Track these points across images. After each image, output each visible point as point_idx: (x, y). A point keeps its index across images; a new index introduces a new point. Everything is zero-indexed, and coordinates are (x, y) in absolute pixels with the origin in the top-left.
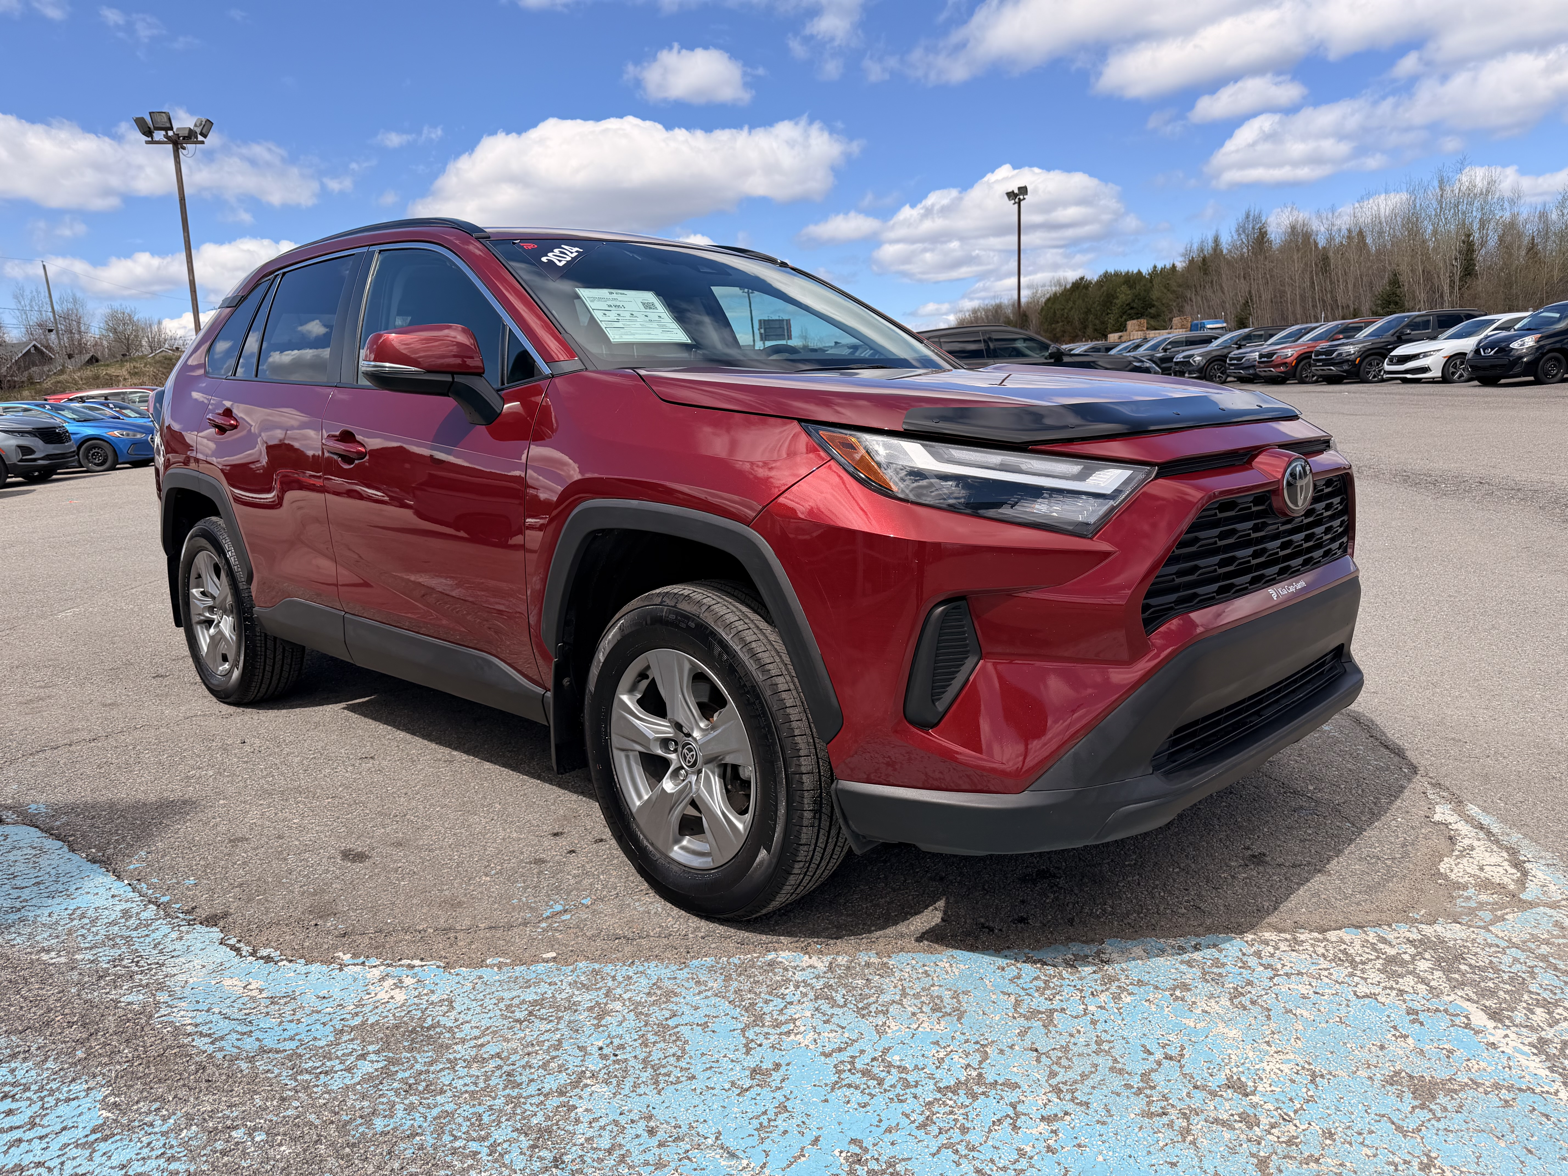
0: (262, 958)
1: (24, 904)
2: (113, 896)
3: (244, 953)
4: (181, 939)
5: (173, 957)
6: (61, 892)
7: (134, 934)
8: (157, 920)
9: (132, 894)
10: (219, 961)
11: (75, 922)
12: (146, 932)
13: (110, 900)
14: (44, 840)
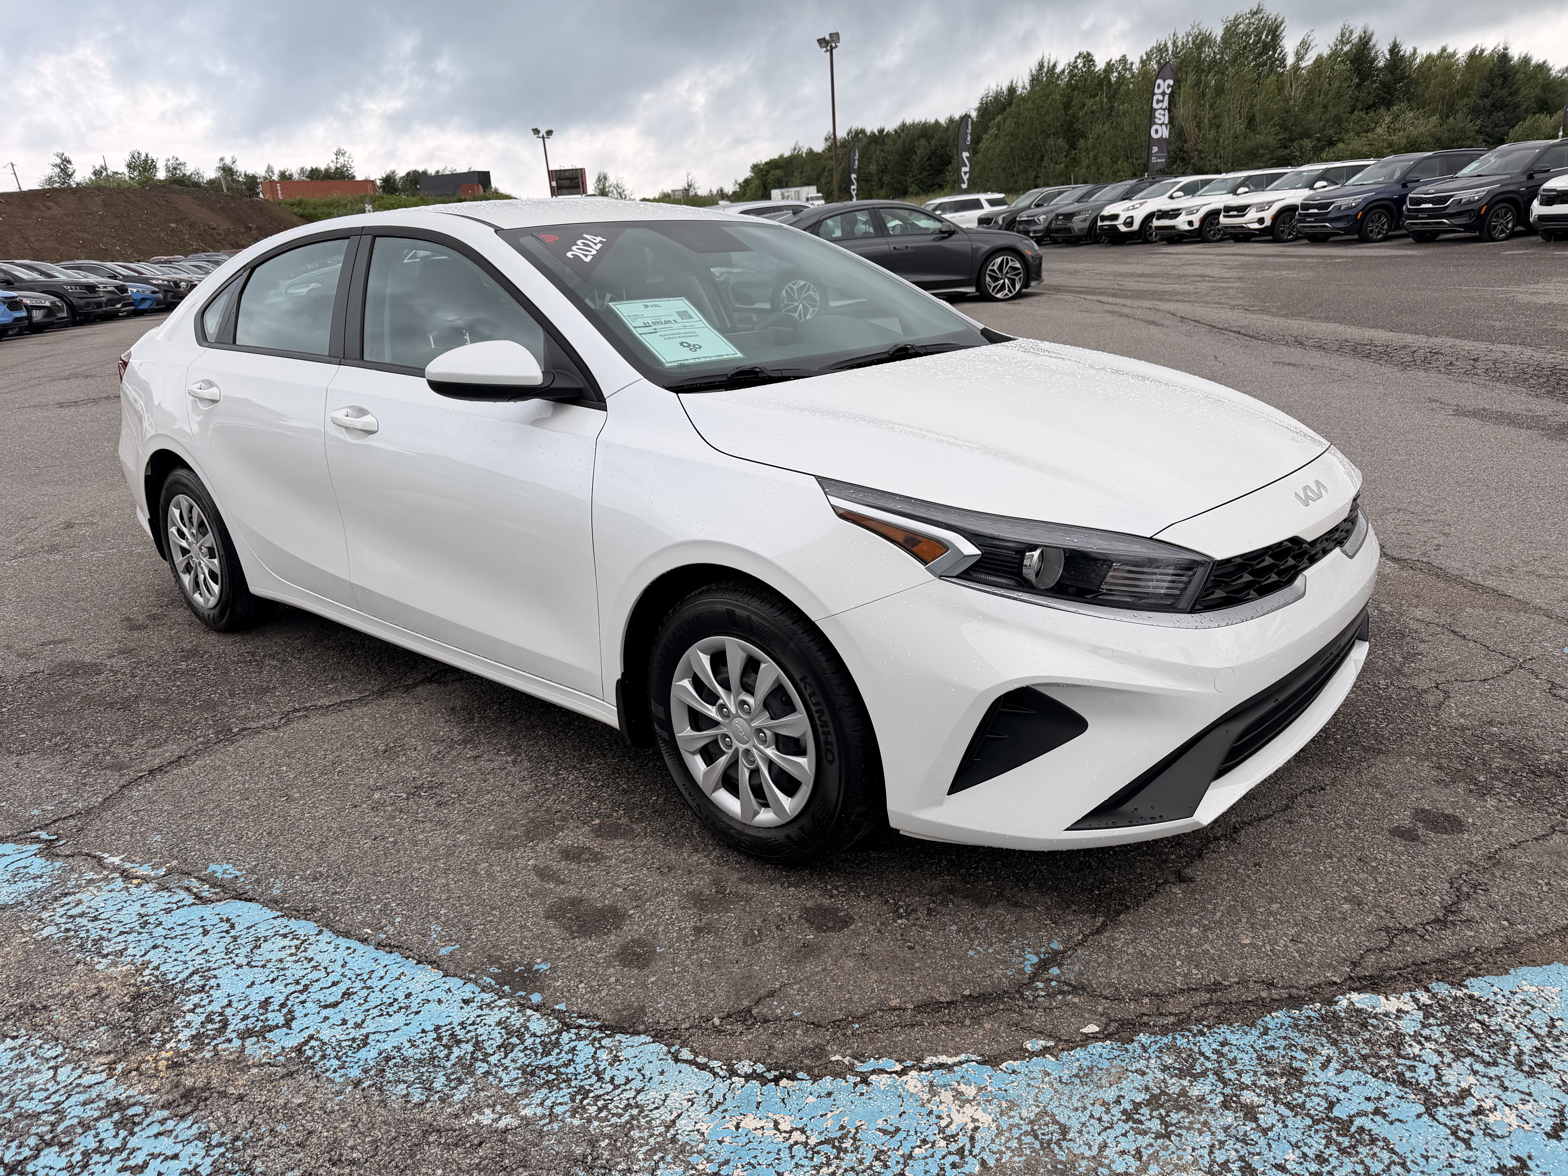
0: (748, 1077)
1: (364, 1031)
2: (466, 1002)
3: (721, 1073)
4: (616, 1059)
5: (638, 1092)
6: (391, 1004)
7: (552, 1059)
8: (559, 1032)
9: (484, 995)
10: (701, 1089)
11: (456, 1051)
12: (566, 1057)
13: (467, 1008)
14: (285, 921)
